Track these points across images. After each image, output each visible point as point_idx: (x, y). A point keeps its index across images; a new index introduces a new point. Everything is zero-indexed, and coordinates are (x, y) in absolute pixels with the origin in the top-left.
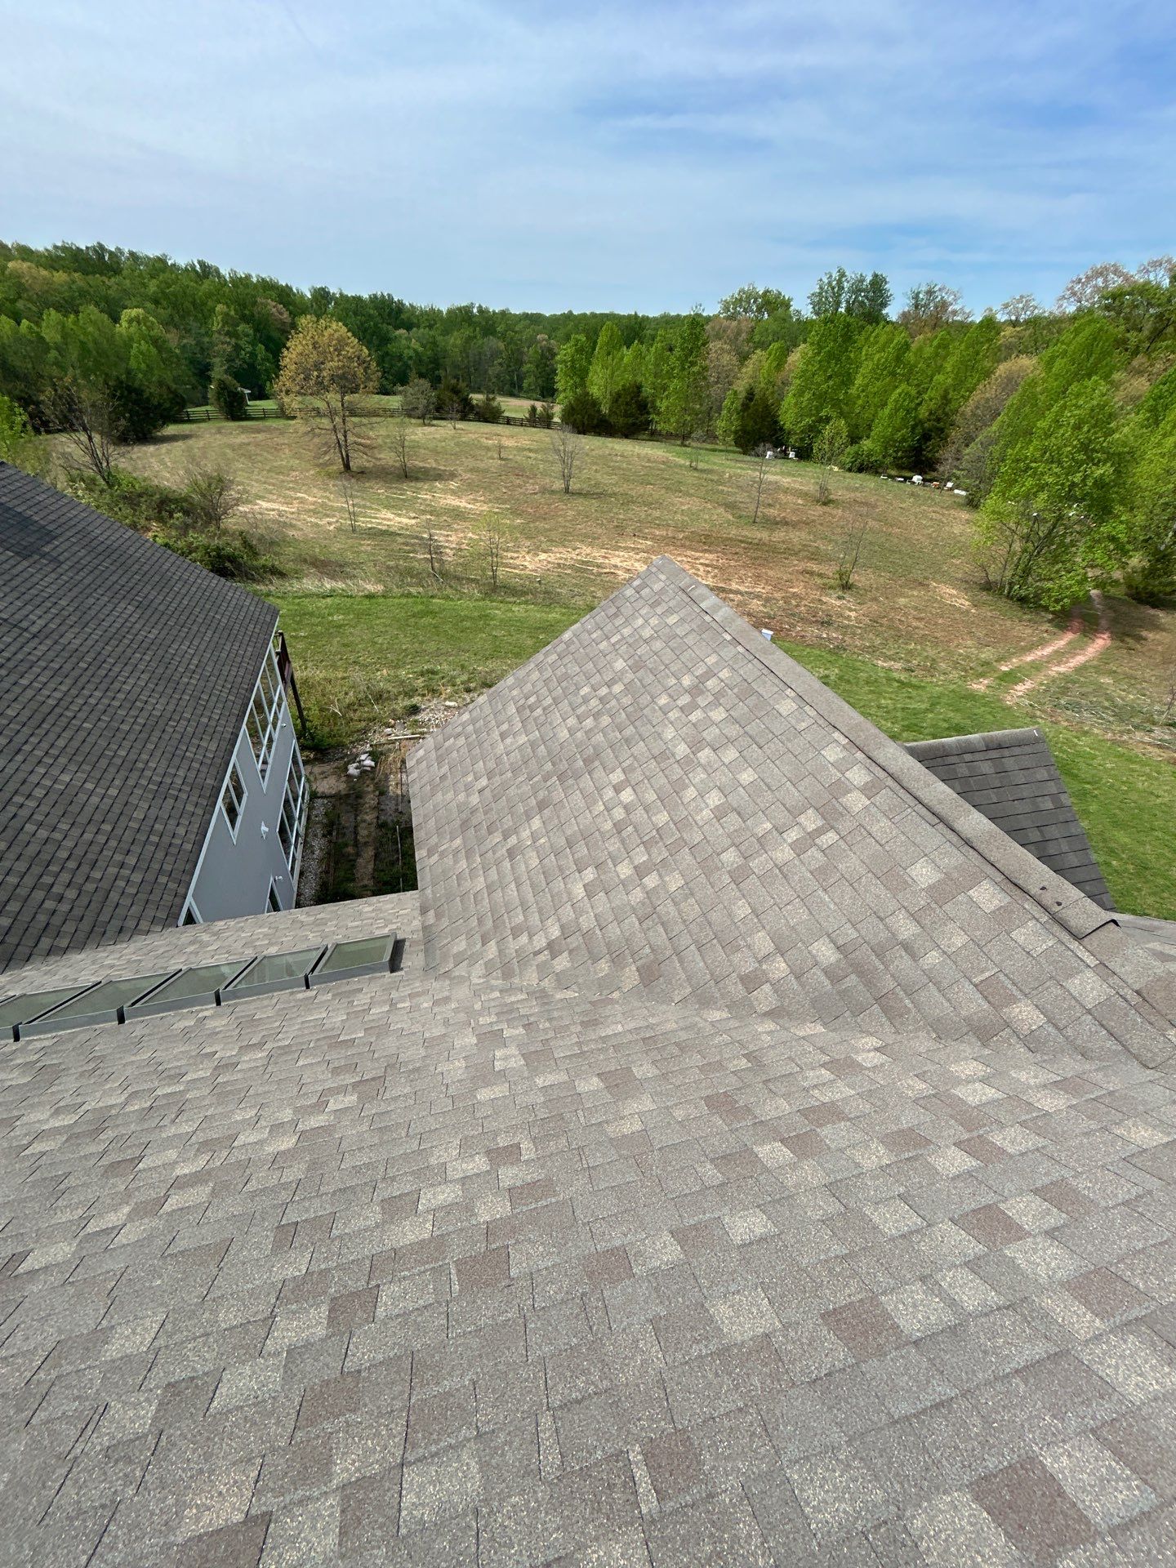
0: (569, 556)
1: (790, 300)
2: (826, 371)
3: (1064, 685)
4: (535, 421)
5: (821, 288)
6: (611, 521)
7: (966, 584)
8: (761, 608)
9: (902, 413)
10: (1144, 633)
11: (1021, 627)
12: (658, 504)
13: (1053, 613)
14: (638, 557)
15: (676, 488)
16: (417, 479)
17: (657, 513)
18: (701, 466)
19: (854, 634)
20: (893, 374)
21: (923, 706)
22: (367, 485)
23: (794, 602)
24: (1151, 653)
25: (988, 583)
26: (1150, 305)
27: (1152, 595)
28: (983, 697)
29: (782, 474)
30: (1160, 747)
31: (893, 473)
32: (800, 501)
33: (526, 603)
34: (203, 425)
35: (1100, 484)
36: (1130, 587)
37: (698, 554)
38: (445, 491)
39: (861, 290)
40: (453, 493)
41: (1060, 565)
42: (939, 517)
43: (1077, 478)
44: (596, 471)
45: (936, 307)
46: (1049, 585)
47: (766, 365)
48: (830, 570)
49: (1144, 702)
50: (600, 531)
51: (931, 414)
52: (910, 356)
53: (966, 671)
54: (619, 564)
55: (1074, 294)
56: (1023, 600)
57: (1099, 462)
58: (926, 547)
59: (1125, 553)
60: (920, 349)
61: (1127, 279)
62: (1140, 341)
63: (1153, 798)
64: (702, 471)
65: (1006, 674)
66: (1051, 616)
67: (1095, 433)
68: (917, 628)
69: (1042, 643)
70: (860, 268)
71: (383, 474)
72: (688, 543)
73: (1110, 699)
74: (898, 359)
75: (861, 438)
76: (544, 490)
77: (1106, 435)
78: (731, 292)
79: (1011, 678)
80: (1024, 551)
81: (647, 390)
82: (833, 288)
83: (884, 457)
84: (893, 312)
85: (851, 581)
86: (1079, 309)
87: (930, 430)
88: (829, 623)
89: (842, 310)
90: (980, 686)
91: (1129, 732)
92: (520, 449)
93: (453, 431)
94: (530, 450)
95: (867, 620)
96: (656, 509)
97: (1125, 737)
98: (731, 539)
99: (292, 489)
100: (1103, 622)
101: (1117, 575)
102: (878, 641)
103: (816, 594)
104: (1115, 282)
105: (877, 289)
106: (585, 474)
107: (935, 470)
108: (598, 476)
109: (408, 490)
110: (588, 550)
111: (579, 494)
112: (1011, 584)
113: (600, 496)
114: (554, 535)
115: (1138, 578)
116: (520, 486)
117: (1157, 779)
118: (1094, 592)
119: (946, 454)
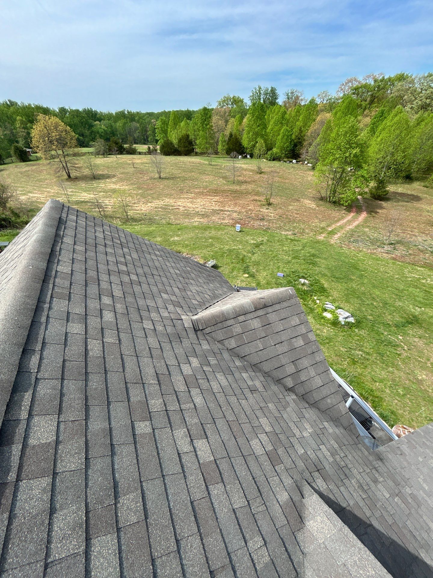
0: (160, 203)
1: (243, 99)
2: (257, 124)
3: (352, 233)
4: (150, 152)
5: (253, 94)
6: (177, 188)
7: (314, 199)
8: (237, 216)
9: (285, 137)
10: (378, 211)
11: (335, 213)
12: (197, 179)
13: (346, 206)
14: (188, 201)
15: (203, 173)
16: (99, 179)
17: (196, 183)
18: (213, 163)
19: (273, 222)
20: (281, 123)
21: (300, 248)
22: (78, 183)
23: (250, 213)
24: (381, 217)
25: (322, 197)
26: (368, 91)
27: (379, 196)
28: (323, 242)
29: (244, 164)
30: (387, 253)
31: (286, 160)
32: (251, 173)
33: (141, 224)
34: (10, 165)
35: (355, 156)
36: (371, 194)
37: (212, 197)
38: (110, 183)
39: (267, 94)
40: (114, 183)
41: (346, 188)
42: (303, 174)
43: (347, 155)
44: (172, 169)
45: (295, 98)
46: (343, 196)
47: (235, 123)
48: (262, 198)
49: (380, 237)
50: (173, 192)
51: (296, 137)
52: (287, 116)
53: (316, 232)
54: (181, 205)
55: (342, 90)
56: (334, 202)
57: (354, 147)
58: (298, 186)
59: (368, 181)
60: (291, 113)
61: (359, 83)
62: (366, 105)
63: (387, 274)
64: (214, 165)
65: (331, 232)
66: (345, 208)
67: (352, 137)
68: (297, 217)
69: (343, 218)
70: (266, 86)
71: (84, 178)
72: (208, 194)
73: (368, 237)
74: (283, 117)
75: (273, 148)
76: (151, 178)
77: (356, 137)
78: (220, 98)
79: (332, 233)
80: (333, 184)
81: (192, 137)
82: (257, 94)
83: (282, 154)
84: (280, 101)
85: (271, 202)
86: (344, 95)
87: (297, 143)
88: (263, 219)
89: (262, 102)
90: (321, 238)
91: (376, 249)
92: (142, 163)
93: (116, 159)
94: (146, 163)
95: (278, 217)
96: (196, 181)
97: (375, 251)
98: (225, 190)
99: (46, 188)
100: (364, 208)
101: (367, 190)
102: (282, 224)
103: (258, 208)
104: (356, 84)
105: (273, 93)
106: (167, 171)
107: (300, 158)
108: (173, 171)
109: (95, 184)
110: (168, 200)
111: (165, 178)
112: (330, 197)
113: (173, 178)
114: (155, 196)
115: (374, 190)
116: (141, 178)
117: (387, 266)
118: (359, 197)
119: (303, 151)
